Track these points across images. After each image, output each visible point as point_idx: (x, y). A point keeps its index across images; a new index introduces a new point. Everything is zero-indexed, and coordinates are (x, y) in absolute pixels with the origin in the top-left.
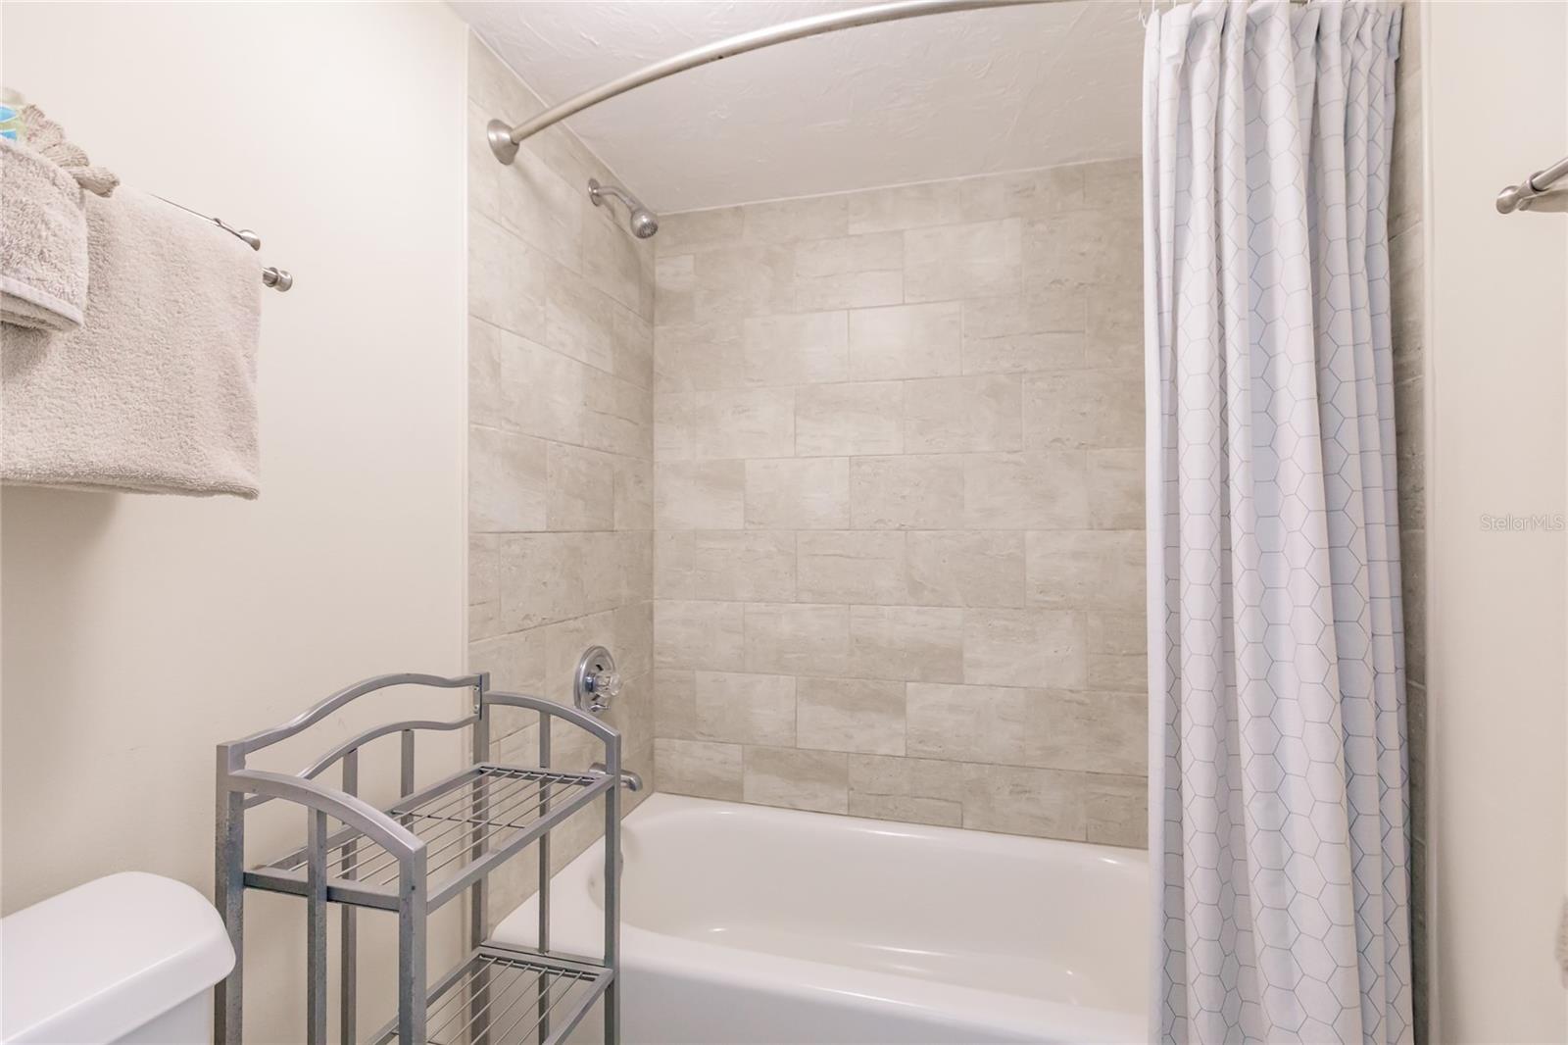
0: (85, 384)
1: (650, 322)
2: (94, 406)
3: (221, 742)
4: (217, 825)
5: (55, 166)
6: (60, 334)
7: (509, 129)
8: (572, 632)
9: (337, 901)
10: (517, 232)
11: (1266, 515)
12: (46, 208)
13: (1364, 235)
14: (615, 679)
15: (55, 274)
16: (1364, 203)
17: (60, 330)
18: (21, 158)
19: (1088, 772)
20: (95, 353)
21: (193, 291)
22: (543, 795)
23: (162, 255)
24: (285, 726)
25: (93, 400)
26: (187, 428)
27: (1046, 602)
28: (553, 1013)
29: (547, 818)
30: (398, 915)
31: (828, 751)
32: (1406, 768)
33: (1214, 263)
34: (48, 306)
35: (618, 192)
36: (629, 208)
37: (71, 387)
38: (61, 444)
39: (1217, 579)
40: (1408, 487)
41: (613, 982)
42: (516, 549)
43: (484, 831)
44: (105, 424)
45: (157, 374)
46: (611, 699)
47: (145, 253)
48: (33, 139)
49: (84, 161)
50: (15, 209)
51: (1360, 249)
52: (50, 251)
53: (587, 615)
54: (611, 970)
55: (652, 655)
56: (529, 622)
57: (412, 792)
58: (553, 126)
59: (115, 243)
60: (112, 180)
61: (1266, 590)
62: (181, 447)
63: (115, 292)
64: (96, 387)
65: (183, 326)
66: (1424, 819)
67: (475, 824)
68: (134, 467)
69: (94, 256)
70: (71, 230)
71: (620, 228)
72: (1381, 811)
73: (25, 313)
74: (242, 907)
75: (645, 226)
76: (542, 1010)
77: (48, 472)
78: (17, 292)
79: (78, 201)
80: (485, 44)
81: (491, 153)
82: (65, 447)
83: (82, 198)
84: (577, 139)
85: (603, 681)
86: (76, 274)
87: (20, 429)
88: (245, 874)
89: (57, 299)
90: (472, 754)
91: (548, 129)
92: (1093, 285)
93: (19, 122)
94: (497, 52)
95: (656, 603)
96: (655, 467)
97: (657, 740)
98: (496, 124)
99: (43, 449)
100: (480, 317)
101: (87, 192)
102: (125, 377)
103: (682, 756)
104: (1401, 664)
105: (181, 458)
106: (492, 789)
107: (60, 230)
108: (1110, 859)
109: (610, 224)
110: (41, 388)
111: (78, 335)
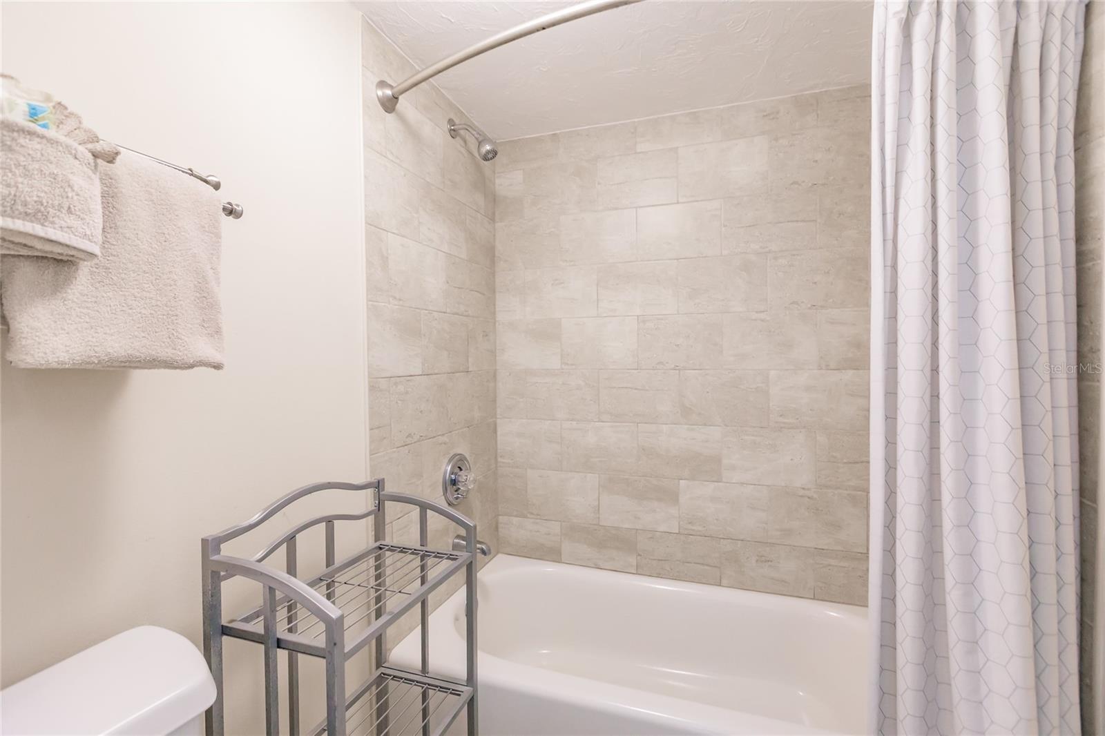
0: (103, 297)
1: (493, 220)
2: (110, 312)
3: (203, 537)
4: (203, 593)
5: (75, 145)
6: (86, 263)
7: (391, 87)
8: (441, 444)
9: (284, 648)
10: (398, 161)
11: (968, 372)
12: (71, 176)
13: (1055, 149)
14: (471, 477)
15: (79, 222)
16: (1055, 124)
17: (84, 260)
18: (52, 142)
19: (816, 548)
20: (110, 275)
21: (175, 225)
22: (423, 568)
23: (152, 201)
24: (246, 523)
25: (109, 309)
26: (173, 324)
27: (784, 423)
28: (432, 718)
29: (426, 587)
30: (325, 660)
31: (622, 528)
32: (1079, 567)
33: (930, 173)
34: (75, 245)
35: (469, 127)
36: (477, 139)
37: (94, 299)
38: (89, 341)
39: (928, 420)
40: (1086, 349)
41: (473, 697)
42: (401, 388)
43: (383, 596)
44: (118, 324)
45: (152, 287)
46: (468, 491)
47: (141, 201)
48: (61, 126)
49: (95, 139)
50: (50, 179)
51: (1051, 160)
52: (74, 206)
53: (450, 432)
54: (472, 689)
55: (496, 458)
56: (411, 439)
57: (334, 564)
58: (423, 83)
59: (120, 195)
60: (115, 151)
61: (967, 429)
62: (170, 338)
63: (121, 230)
64: (110, 299)
65: (168, 250)
66: (1093, 607)
67: (377, 591)
68: (138, 354)
69: (106, 205)
70: (89, 190)
71: (470, 153)
72: (1058, 602)
73: (60, 251)
74: (221, 649)
75: (488, 152)
76: (424, 716)
77: (80, 362)
78: (54, 238)
79: (93, 168)
80: (372, 24)
81: (379, 105)
82: (91, 343)
83: (96, 166)
84: (440, 91)
85: (462, 478)
86: (93, 221)
87: (61, 332)
88: (222, 626)
89: (81, 240)
90: (373, 533)
91: (420, 86)
92: (823, 185)
93: (51, 116)
94: (383, 31)
95: (498, 421)
96: (497, 324)
97: (500, 517)
98: (382, 84)
99: (76, 346)
100: (373, 225)
101: (99, 161)
102: (130, 290)
103: (517, 528)
104: (1077, 486)
105: (170, 346)
106: (388, 562)
107: (81, 190)
108: (833, 613)
109: (463, 150)
110: (73, 302)
111: (98, 262)
